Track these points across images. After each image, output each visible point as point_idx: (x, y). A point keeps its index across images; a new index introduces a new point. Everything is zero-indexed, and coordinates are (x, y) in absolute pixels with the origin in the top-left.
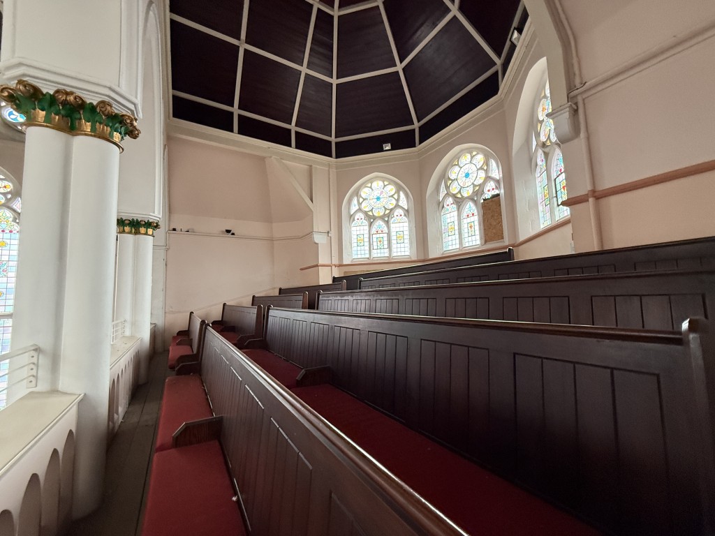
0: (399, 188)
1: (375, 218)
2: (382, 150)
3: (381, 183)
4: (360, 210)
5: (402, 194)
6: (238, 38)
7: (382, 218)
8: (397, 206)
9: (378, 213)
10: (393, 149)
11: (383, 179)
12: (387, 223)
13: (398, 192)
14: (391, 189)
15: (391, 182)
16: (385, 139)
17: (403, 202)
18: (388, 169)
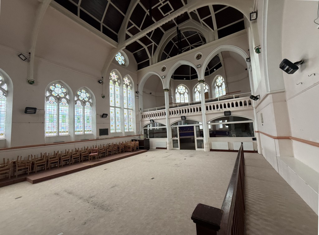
0: (186, 88)
1: (181, 94)
2: (183, 79)
3: (182, 86)
4: (178, 92)
5: (187, 90)
6: (168, 54)
7: (183, 94)
8: (186, 92)
9: (182, 93)
10: (186, 80)
11: (183, 85)
12: (184, 95)
13: (186, 89)
14: (184, 88)
15: (184, 86)
16: (185, 77)
17: (187, 91)
18: (184, 83)
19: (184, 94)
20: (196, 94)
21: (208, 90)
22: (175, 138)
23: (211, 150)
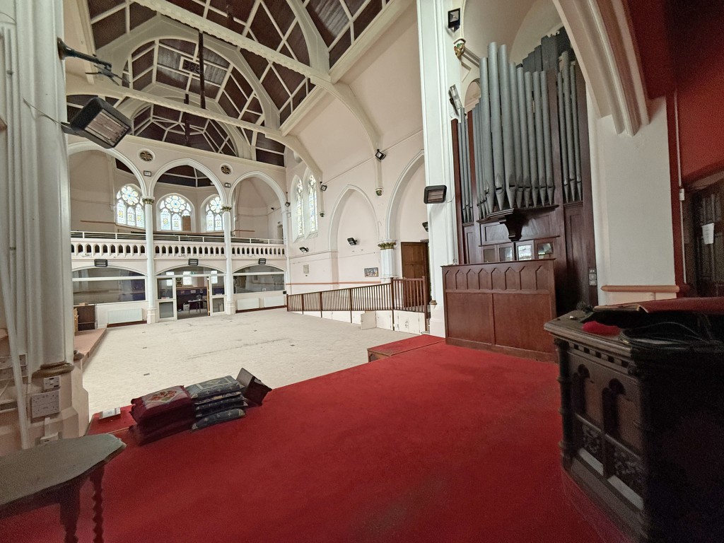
19: (134, 207)
20: (162, 213)
21: (190, 213)
22: (167, 300)
23: (237, 312)
